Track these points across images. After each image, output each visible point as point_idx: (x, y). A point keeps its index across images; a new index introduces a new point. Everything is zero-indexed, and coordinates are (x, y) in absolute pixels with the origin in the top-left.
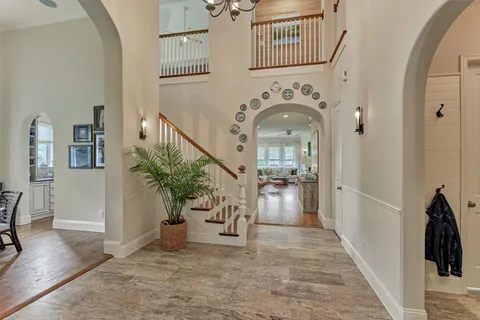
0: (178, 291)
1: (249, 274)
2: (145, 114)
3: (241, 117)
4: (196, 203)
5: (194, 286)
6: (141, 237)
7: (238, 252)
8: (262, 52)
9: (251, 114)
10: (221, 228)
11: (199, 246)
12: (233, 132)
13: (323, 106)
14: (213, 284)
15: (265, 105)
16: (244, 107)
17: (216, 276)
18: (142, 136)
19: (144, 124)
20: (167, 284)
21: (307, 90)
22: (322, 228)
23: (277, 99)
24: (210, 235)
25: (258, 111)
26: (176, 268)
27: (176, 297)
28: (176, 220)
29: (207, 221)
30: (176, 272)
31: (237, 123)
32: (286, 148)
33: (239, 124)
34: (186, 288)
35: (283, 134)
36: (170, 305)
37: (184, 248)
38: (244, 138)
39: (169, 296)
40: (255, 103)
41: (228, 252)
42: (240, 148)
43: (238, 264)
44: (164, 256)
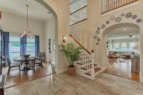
0: (62, 88)
1: (87, 91)
2: (65, 35)
3: (97, 32)
4: (78, 62)
5: (67, 89)
6: (63, 69)
7: (89, 81)
8: (110, 6)
9: (102, 31)
10: (85, 71)
11: (78, 76)
12: (95, 38)
13: (139, 21)
14: (73, 90)
15: (108, 26)
16: (99, 29)
17: (76, 87)
18: (64, 41)
19: (64, 38)
20: (61, 85)
21: (129, 15)
22: (139, 81)
23: (113, 23)
24: (82, 73)
25: (105, 29)
26: (67, 80)
27: (60, 90)
28: (72, 66)
29: (81, 68)
30: (66, 82)
31: (96, 34)
32: (130, 43)
33: (97, 35)
34: (65, 88)
35: (127, 37)
36: (57, 92)
37: (74, 75)
38: (99, 40)
39: (59, 89)
40: (103, 26)
41: (86, 80)
42: (97, 44)
43: (86, 86)
44: (66, 76)
